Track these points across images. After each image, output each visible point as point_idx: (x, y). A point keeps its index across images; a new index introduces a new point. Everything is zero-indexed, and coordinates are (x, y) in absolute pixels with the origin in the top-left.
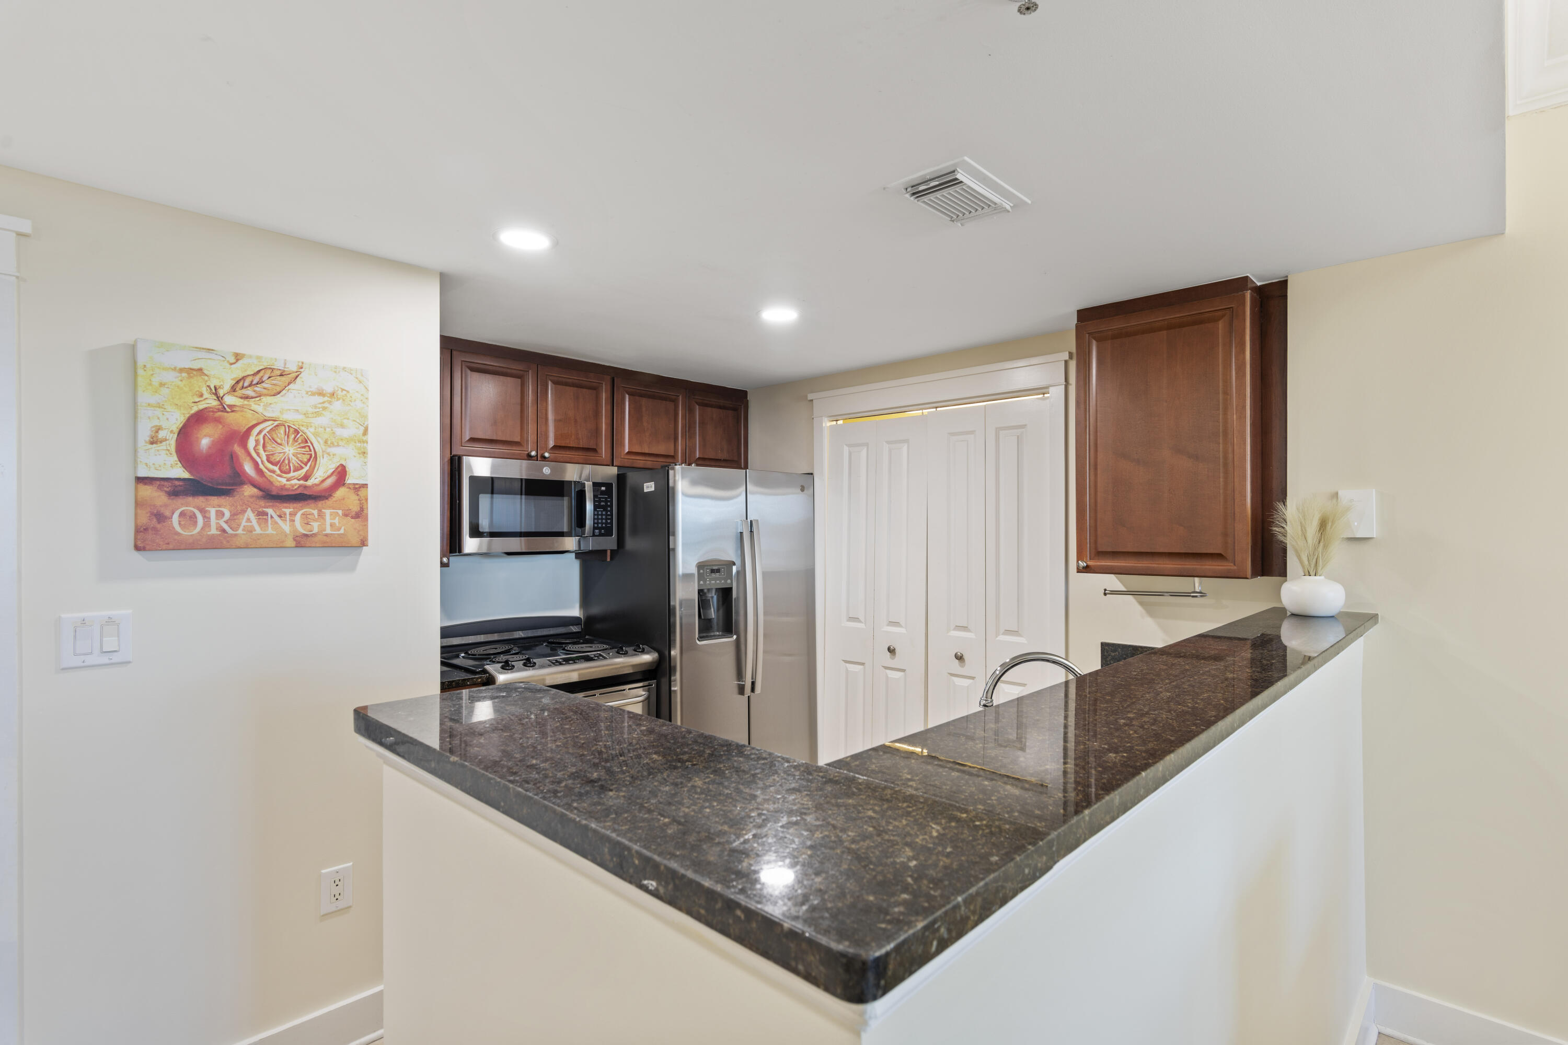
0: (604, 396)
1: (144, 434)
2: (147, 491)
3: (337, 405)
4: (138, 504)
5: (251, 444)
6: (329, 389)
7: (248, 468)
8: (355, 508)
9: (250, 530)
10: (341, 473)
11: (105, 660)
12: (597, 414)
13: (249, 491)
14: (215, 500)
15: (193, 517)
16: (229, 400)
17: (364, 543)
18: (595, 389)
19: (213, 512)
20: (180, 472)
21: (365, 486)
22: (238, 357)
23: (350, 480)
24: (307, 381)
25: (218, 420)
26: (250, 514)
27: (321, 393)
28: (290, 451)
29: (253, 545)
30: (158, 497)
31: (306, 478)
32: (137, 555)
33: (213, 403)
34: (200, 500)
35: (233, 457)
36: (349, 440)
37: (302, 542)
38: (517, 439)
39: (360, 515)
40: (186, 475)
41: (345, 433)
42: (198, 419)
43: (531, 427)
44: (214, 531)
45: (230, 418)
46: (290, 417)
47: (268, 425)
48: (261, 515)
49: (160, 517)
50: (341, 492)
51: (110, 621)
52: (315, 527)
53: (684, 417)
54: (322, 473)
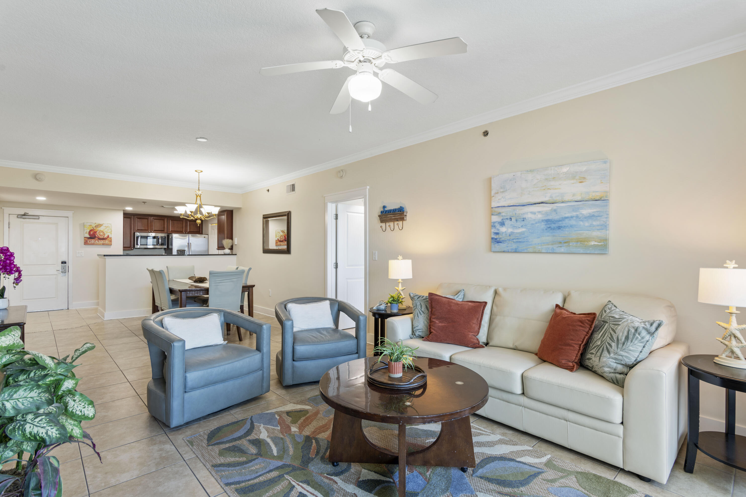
0: (166, 221)
1: (85, 232)
2: (85, 238)
3: (108, 228)
4: (85, 240)
5: (97, 233)
6: (107, 226)
7: (97, 236)
8: (110, 240)
9: (97, 243)
10: (108, 236)
11: (81, 256)
12: (164, 224)
13: (97, 238)
14: (93, 239)
15: (90, 241)
16: (94, 228)
17: (111, 245)
18: (164, 220)
19: (92, 241)
20: (89, 236)
21: (111, 238)
22: (95, 223)
23: (109, 237)
24: (104, 225)
25: (93, 231)
26: (97, 241)
27: (106, 227)
28: (102, 234)
29: (97, 244)
30: (87, 239)
31: (104, 237)
32: (84, 245)
33: (93, 229)
34: (91, 239)
35: (95, 234)
36: (109, 232)
37: (103, 244)
38: (147, 229)
39: (111, 241)
40: (89, 237)
41: (109, 231)
42: (91, 230)
43: (150, 227)
44: (93, 243)
45: (95, 230)
46: (102, 230)
47: (99, 231)
48: (98, 241)
49: (87, 241)
50: (108, 238)
51: (81, 252)
52: (105, 243)
53: (185, 224)
54: (106, 236)
